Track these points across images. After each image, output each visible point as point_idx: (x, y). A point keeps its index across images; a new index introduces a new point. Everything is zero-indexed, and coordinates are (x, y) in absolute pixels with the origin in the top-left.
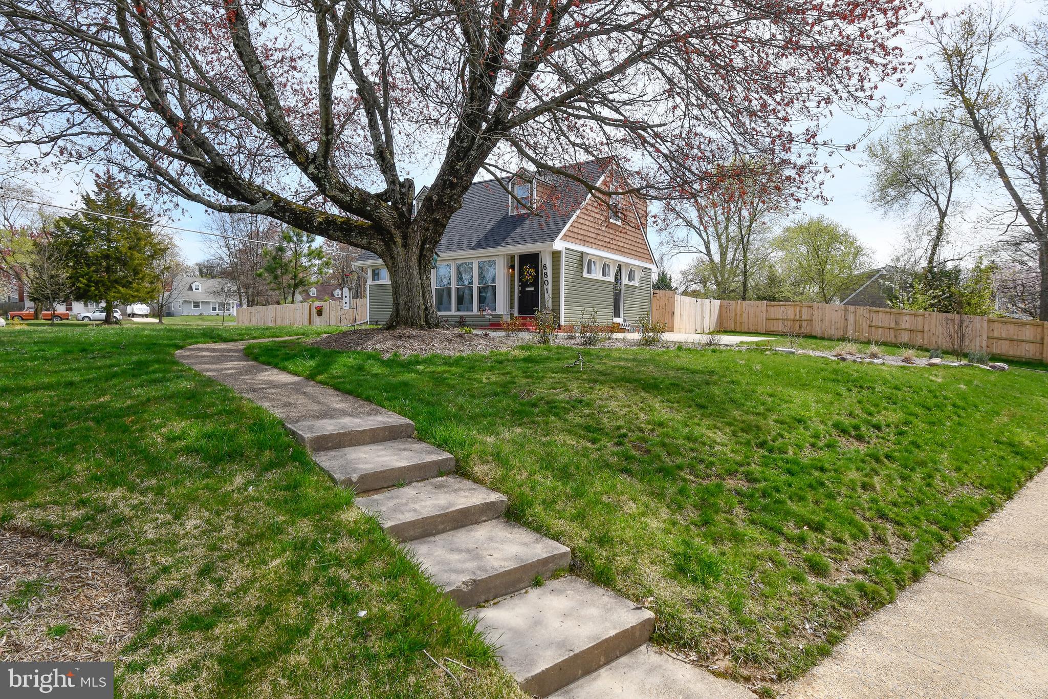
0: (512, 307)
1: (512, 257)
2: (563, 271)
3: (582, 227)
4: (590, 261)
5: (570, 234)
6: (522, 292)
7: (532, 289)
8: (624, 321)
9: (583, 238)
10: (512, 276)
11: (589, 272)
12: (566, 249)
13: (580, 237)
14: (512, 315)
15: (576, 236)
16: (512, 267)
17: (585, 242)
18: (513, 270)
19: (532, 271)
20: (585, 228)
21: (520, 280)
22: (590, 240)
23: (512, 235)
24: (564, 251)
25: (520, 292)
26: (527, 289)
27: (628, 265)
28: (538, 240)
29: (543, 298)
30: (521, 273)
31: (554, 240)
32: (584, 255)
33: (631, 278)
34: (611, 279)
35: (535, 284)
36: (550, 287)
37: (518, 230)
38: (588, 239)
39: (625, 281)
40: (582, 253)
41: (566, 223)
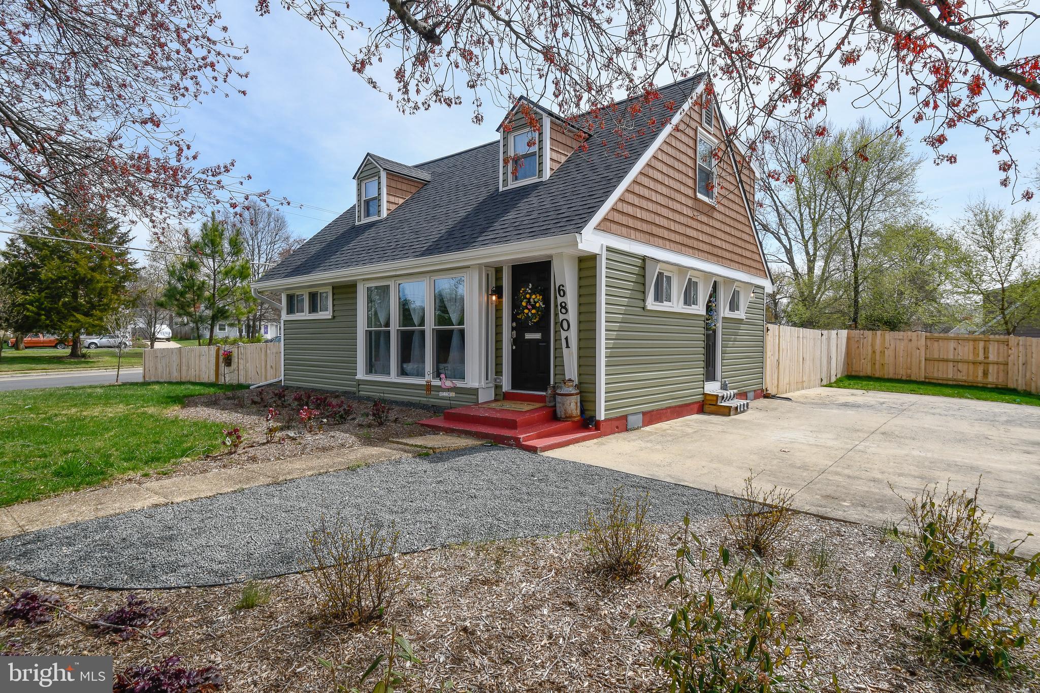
0: (499, 372)
1: (498, 271)
2: (602, 299)
3: (644, 204)
4: (660, 275)
5: (617, 217)
6: (518, 341)
7: (538, 336)
8: (724, 387)
9: (645, 227)
10: (499, 309)
11: (658, 298)
12: (609, 249)
13: (639, 225)
14: (498, 387)
15: (631, 222)
16: (498, 291)
17: (650, 236)
18: (500, 296)
19: (537, 298)
20: (650, 206)
21: (514, 318)
22: (660, 232)
23: (497, 225)
24: (604, 254)
25: (515, 342)
26: (528, 336)
27: (730, 281)
28: (545, 232)
29: (559, 357)
30: (516, 305)
31: (579, 229)
32: (648, 263)
33: (734, 306)
34: (700, 309)
35: (543, 325)
36: (573, 335)
37: (511, 215)
38: (656, 230)
39: (724, 311)
40: (644, 259)
41: (608, 193)
